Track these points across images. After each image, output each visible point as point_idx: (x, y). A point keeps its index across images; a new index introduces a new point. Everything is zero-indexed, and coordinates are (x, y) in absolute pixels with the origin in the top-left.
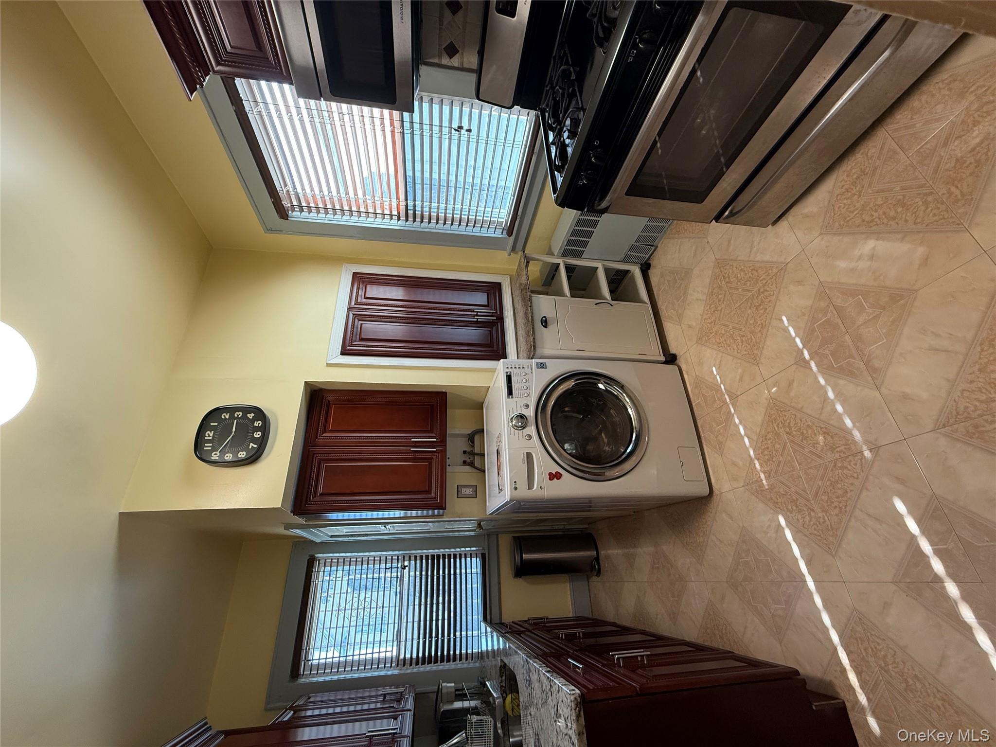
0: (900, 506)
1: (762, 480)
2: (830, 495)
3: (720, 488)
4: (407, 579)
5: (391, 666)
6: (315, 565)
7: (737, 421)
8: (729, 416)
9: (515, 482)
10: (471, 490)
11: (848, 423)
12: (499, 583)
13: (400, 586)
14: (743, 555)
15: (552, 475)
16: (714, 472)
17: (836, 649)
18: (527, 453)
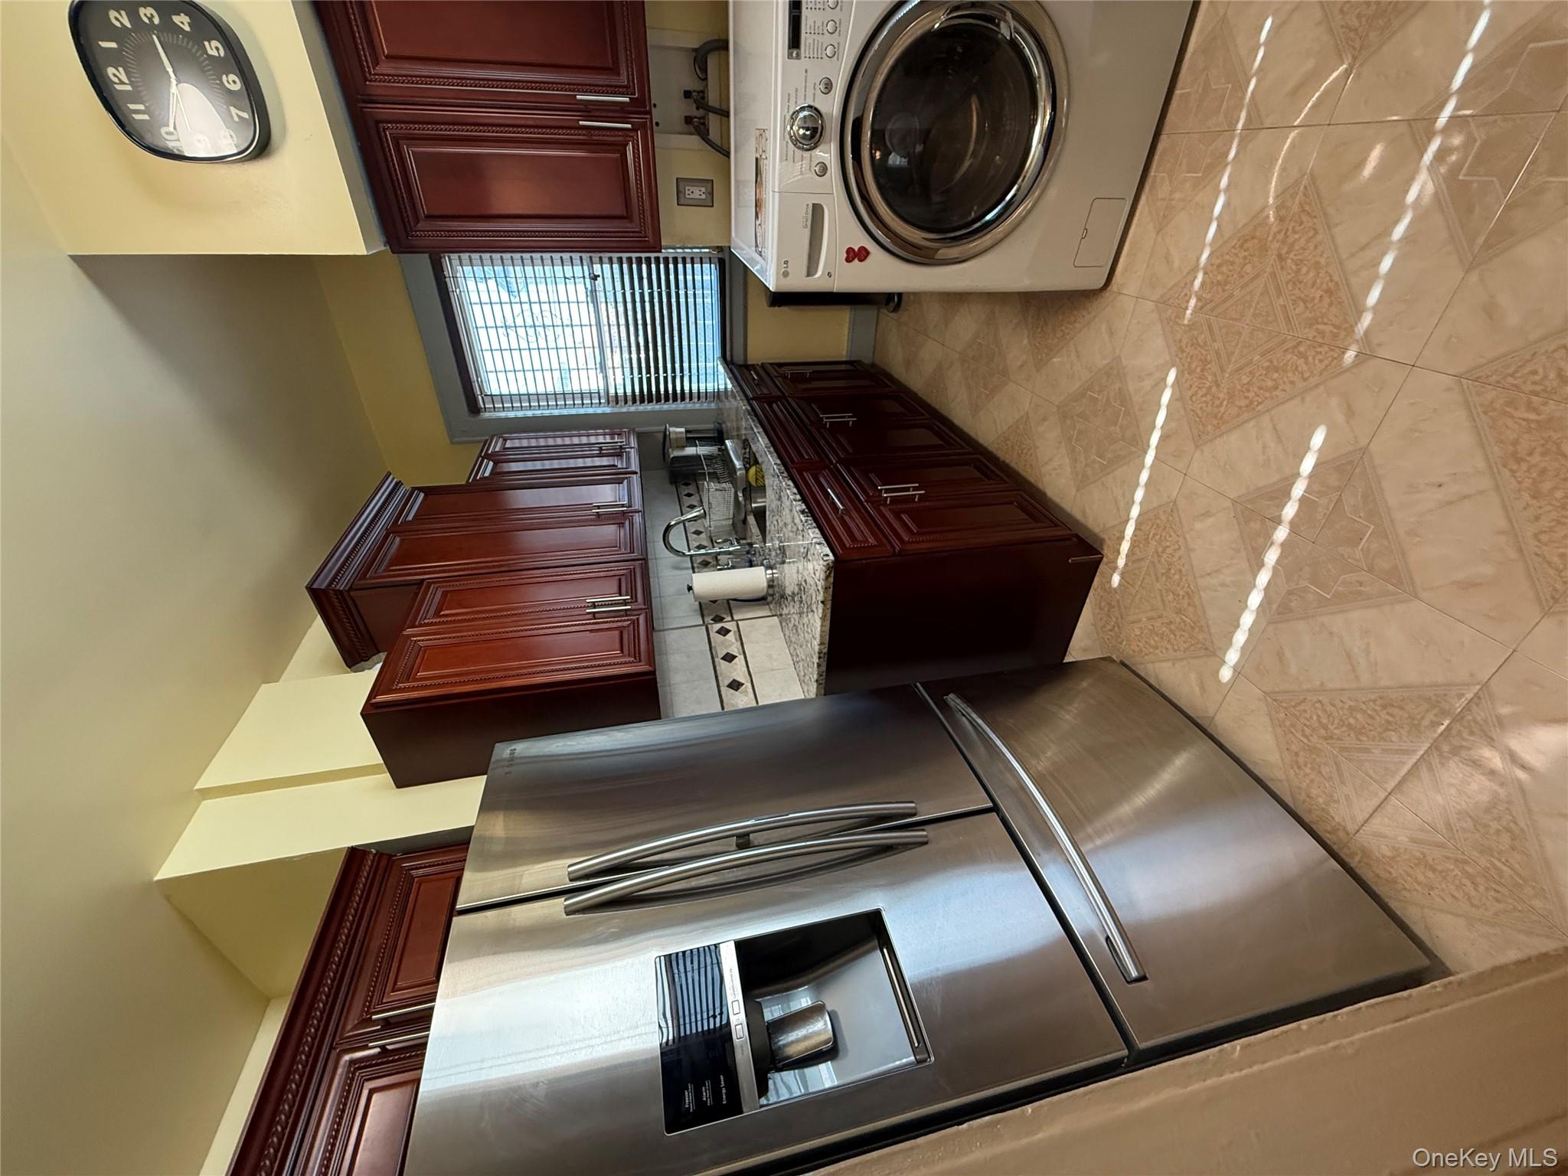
0: (1318, 439)
1: (1186, 308)
2: (1254, 380)
3: (1122, 285)
4: (602, 294)
5: (600, 403)
6: (444, 264)
7: (1224, 182)
8: (1219, 161)
9: (786, 262)
10: (703, 189)
11: (1374, 296)
12: (746, 307)
13: (593, 302)
14: (1097, 388)
15: (852, 254)
16: (1128, 255)
17: (1127, 521)
18: (814, 204)
